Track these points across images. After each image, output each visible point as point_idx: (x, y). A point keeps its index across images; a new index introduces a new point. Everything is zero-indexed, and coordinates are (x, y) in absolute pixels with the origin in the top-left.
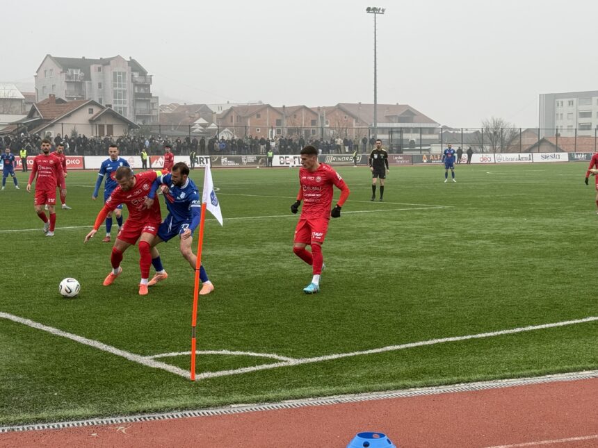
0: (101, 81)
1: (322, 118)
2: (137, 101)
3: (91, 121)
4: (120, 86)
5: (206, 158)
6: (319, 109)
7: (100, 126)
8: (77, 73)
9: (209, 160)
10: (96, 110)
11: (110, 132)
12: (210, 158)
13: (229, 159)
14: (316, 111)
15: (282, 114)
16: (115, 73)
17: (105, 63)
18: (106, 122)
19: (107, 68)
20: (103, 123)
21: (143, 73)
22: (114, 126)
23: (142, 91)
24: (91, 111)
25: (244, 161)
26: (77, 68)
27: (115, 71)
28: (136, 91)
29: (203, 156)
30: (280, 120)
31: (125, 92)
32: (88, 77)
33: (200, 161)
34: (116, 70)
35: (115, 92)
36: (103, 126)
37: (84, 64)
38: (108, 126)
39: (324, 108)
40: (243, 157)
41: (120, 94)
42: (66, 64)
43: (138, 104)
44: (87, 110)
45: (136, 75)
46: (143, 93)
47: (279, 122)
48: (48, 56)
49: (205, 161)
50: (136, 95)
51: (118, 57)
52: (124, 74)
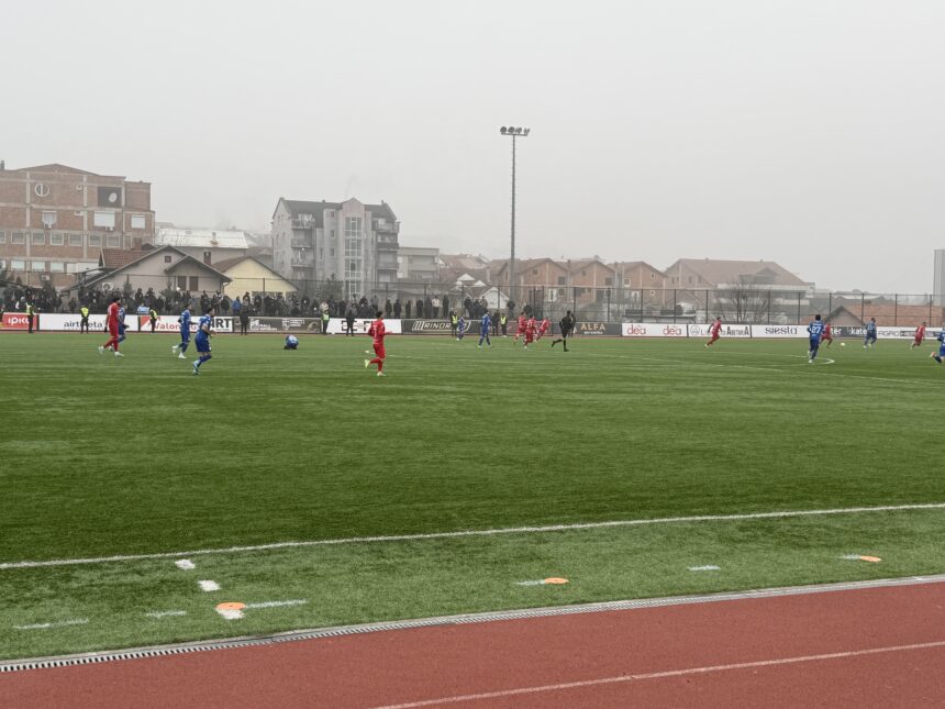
0: (334, 228)
1: (620, 276)
2: (379, 252)
3: (169, 272)
4: (354, 234)
5: (227, 321)
6: (616, 264)
7: (179, 277)
8: (307, 219)
9: (230, 323)
10: (175, 259)
11: (194, 287)
12: (233, 320)
13: (261, 322)
14: (612, 268)
15: (566, 270)
16: (348, 219)
17: (339, 207)
18: (188, 273)
19: (341, 212)
20: (183, 274)
21: (390, 218)
22: (200, 281)
23: (387, 240)
24: (168, 259)
25: (284, 324)
26: (308, 213)
27: (348, 216)
28: (379, 240)
29: (222, 318)
30: (564, 278)
31: (359, 241)
32: (319, 224)
33: (218, 324)
34: (350, 215)
35: (347, 241)
36: (185, 277)
37: (316, 209)
38: (191, 278)
39: (623, 263)
40: (285, 320)
41: (353, 244)
42: (295, 208)
43: (381, 256)
44: (162, 258)
45: (381, 222)
46: (387, 242)
47: (562, 281)
48: (281, 199)
49: (224, 324)
50: (379, 245)
51: (353, 200)
52: (359, 220)
